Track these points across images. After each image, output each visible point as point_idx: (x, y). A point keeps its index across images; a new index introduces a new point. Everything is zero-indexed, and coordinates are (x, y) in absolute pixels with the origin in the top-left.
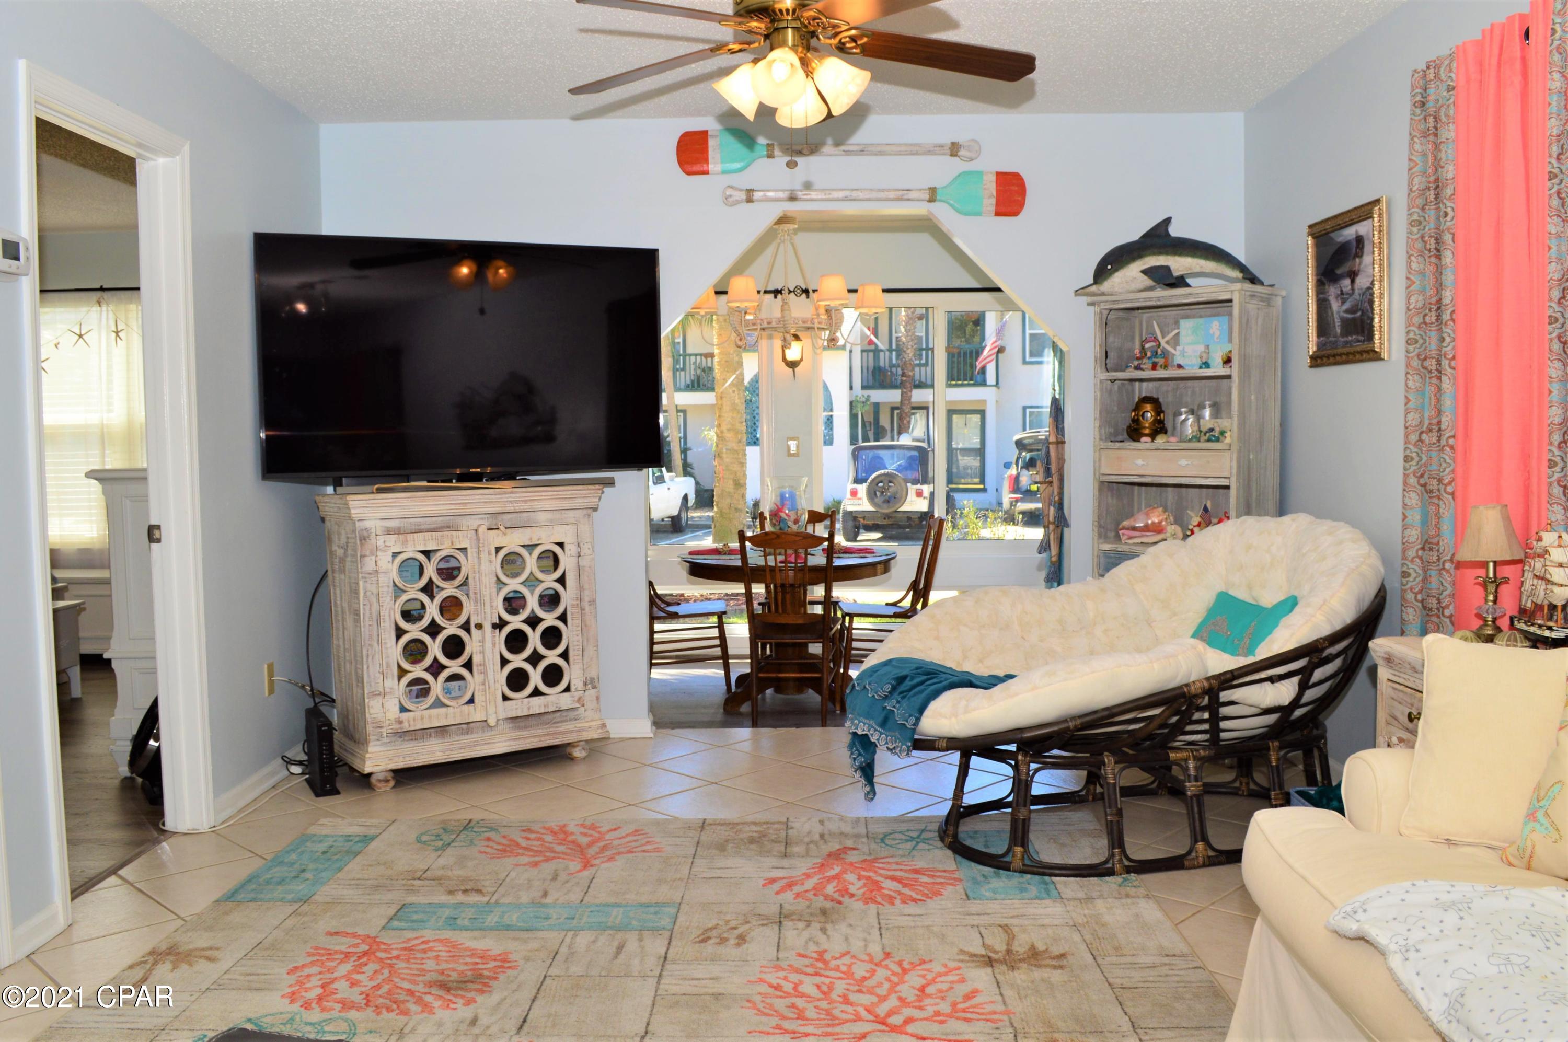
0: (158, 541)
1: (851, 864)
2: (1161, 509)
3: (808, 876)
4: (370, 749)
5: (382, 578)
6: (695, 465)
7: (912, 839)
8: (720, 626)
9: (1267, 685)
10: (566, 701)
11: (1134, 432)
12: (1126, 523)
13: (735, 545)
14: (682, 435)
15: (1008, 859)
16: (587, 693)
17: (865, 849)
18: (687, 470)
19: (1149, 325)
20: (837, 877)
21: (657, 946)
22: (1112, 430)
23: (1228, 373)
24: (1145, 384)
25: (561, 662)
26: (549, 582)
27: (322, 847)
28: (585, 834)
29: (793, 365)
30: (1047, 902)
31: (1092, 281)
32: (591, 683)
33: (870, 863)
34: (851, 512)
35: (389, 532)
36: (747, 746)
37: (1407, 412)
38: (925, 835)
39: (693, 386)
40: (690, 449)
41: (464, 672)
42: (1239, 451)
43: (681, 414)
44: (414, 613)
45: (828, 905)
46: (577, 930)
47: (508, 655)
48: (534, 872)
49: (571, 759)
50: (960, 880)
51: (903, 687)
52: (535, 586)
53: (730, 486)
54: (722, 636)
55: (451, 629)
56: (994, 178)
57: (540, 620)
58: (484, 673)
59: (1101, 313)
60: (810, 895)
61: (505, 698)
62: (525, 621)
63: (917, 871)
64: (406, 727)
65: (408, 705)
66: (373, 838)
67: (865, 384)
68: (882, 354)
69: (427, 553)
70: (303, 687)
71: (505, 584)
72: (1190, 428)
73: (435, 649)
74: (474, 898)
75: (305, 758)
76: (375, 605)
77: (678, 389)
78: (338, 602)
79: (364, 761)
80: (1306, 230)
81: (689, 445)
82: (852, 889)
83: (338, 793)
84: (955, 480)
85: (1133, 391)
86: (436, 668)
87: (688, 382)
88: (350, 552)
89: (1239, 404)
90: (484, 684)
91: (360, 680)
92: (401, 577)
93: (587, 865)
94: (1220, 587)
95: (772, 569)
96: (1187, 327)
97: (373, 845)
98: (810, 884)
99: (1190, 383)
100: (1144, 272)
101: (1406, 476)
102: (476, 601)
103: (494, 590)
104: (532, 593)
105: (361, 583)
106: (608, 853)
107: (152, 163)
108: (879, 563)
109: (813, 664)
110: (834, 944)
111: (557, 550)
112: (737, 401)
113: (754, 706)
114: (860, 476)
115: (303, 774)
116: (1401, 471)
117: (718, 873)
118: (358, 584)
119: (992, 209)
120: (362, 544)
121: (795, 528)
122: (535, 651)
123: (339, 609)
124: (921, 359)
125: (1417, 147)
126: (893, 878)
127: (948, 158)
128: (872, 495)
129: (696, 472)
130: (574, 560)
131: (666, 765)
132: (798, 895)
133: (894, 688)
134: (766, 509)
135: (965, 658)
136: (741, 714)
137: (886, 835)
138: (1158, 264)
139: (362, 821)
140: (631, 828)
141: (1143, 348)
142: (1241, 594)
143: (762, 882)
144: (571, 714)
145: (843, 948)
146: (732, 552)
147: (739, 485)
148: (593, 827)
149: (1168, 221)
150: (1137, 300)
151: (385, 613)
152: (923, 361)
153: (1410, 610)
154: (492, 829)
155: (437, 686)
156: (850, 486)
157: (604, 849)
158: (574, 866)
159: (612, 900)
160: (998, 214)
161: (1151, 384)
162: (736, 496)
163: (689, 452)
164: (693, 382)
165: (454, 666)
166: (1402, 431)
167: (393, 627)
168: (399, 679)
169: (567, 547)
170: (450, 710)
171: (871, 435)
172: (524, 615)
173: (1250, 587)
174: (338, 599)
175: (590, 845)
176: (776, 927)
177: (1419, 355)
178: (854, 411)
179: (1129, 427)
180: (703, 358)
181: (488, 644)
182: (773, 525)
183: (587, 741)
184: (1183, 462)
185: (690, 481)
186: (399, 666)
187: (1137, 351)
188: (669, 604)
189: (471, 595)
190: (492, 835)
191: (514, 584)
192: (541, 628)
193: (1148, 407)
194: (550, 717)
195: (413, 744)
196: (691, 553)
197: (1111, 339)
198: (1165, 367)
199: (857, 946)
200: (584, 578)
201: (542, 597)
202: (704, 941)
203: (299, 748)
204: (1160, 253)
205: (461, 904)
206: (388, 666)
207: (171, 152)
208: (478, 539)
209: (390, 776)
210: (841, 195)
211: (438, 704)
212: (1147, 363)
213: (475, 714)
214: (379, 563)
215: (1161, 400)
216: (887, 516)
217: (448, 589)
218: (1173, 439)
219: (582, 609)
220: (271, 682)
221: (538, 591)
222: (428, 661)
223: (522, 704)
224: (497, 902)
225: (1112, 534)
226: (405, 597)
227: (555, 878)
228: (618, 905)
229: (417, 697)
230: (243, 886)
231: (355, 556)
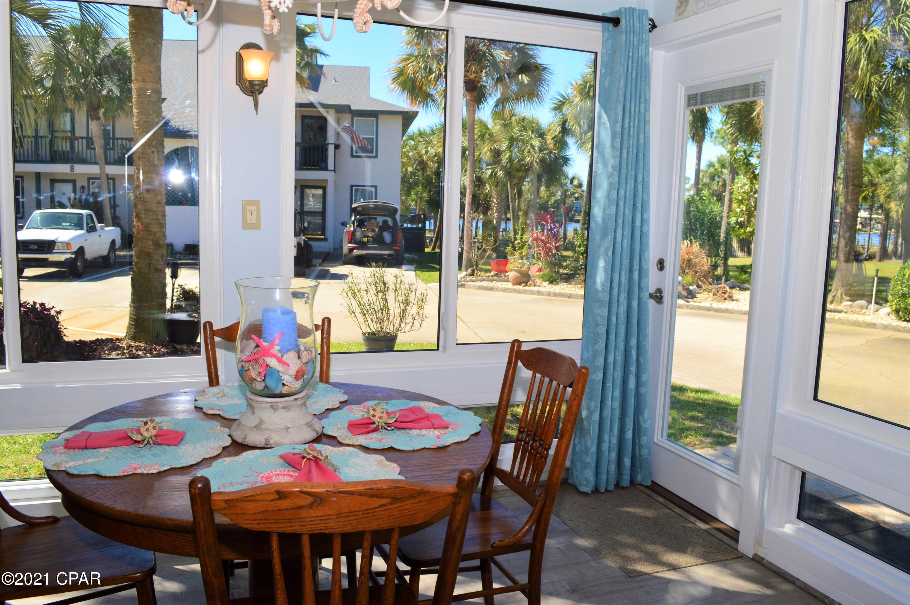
18: (116, 222)
40: (118, 206)
43: (111, 181)
87: (116, 158)
163: (117, 209)
180: (128, 142)
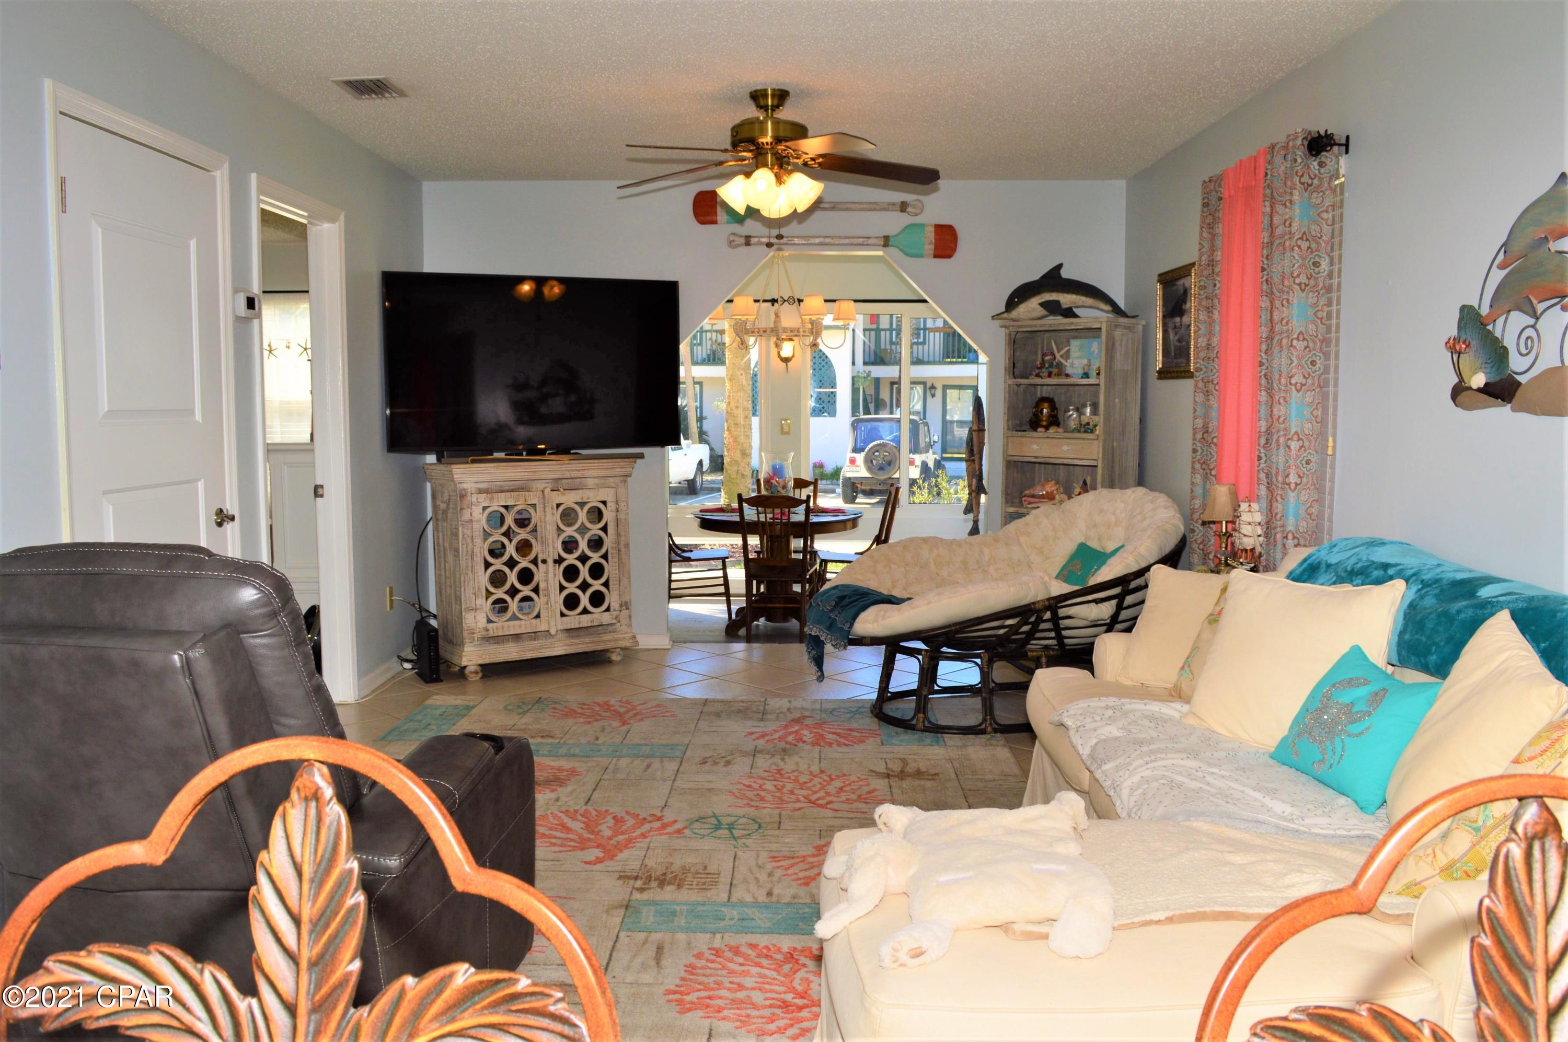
0: (322, 496)
1: (807, 725)
2: (1053, 482)
3: (776, 731)
4: (466, 649)
5: (475, 525)
6: (709, 433)
7: (852, 712)
8: (724, 568)
9: (1093, 605)
10: (607, 618)
11: (1035, 424)
12: (1027, 492)
13: (735, 505)
14: (698, 404)
15: (914, 722)
16: (623, 612)
17: (818, 717)
19: (1049, 344)
20: (796, 732)
21: (672, 766)
22: (1018, 422)
23: (1097, 382)
24: (1045, 387)
25: (603, 589)
26: (595, 530)
27: (439, 712)
28: (623, 707)
29: (786, 360)
30: (936, 747)
31: (1004, 310)
32: (625, 605)
33: (819, 725)
34: (850, 478)
35: (480, 491)
36: (741, 655)
37: (1195, 418)
38: (861, 710)
39: (709, 360)
41: (533, 595)
42: (1104, 441)
44: (497, 551)
45: (788, 746)
46: (619, 757)
47: (565, 584)
48: (588, 727)
49: (610, 662)
50: (879, 735)
51: (844, 603)
52: (585, 533)
53: (738, 455)
54: (725, 577)
55: (524, 563)
56: (933, 229)
57: (589, 558)
58: (548, 596)
59: (1010, 334)
60: (776, 741)
61: (562, 615)
62: (578, 559)
63: (851, 730)
64: (491, 633)
65: (493, 618)
66: (473, 707)
67: (867, 360)
68: (883, 333)
69: (506, 507)
70: (413, 605)
71: (563, 531)
72: (1073, 424)
73: (512, 578)
74: (550, 740)
75: (415, 658)
76: (470, 545)
77: (695, 363)
78: (441, 543)
79: (461, 657)
80: (1156, 278)
81: (704, 415)
82: (805, 738)
83: (441, 681)
84: (949, 450)
85: (1036, 392)
86: (513, 592)
88: (451, 506)
89: (1105, 406)
90: (547, 604)
91: (459, 600)
92: (488, 524)
93: (624, 723)
94: (1081, 539)
95: (763, 524)
96: (1075, 344)
97: (474, 711)
98: (776, 736)
99: (1077, 388)
100: (1042, 305)
101: (1193, 463)
102: (542, 543)
103: (556, 536)
104: (583, 538)
105: (460, 528)
106: (639, 717)
107: (318, 227)
108: (848, 520)
109: (795, 598)
110: (789, 765)
111: (601, 506)
112: (744, 383)
113: (749, 630)
114: (858, 446)
115: (413, 669)
116: (1190, 460)
117: (715, 729)
118: (457, 529)
119: (932, 252)
120: (461, 501)
121: (783, 493)
122: (584, 581)
123: (442, 548)
124: (918, 337)
125: (1205, 235)
126: (834, 733)
127: (899, 214)
128: (869, 461)
129: (710, 439)
130: (614, 514)
131: (679, 666)
132: (768, 741)
133: (837, 604)
134: (762, 477)
135: (894, 587)
136: (739, 637)
137: (834, 710)
138: (1051, 299)
139: (463, 697)
140: (655, 703)
141: (1043, 359)
142: (1094, 544)
143: (744, 734)
144: (611, 628)
145: (794, 768)
146: (733, 511)
147: (746, 454)
148: (628, 702)
149: (1060, 266)
150: (1035, 326)
151: (477, 550)
152: (921, 340)
153: (1195, 556)
154: (556, 703)
155: (513, 605)
156: (850, 455)
157: (635, 715)
158: (616, 724)
159: (643, 742)
160: (936, 256)
161: (1049, 388)
162: (742, 464)
164: (709, 356)
165: (526, 591)
166: (1191, 431)
167: (483, 561)
168: (487, 599)
169: (609, 504)
170: (523, 622)
171: (872, 407)
172: (577, 554)
173: (1100, 540)
174: (441, 540)
175: (626, 712)
176: (751, 758)
177: (1203, 379)
178: (856, 386)
179: (1031, 420)
181: (551, 575)
182: (767, 490)
183: (621, 648)
184: (1065, 448)
185: (705, 448)
186: (487, 590)
187: (1038, 363)
188: (684, 551)
189: (539, 537)
190: (557, 706)
191: (570, 531)
192: (589, 563)
193: (1046, 405)
194: (595, 629)
195: (496, 646)
196: (702, 511)
197: (1018, 353)
198: (1059, 375)
199: (803, 767)
200: (621, 528)
201: (589, 541)
202: (705, 763)
203: (409, 650)
204: (1053, 291)
205: (541, 743)
206: (479, 589)
207: (332, 220)
208: (544, 497)
209: (479, 669)
210: (817, 241)
211: (514, 618)
212: (1045, 372)
213: (542, 626)
214: (474, 514)
215: (1056, 399)
216: (883, 482)
217: (522, 534)
218: (1060, 430)
219: (619, 551)
220: (391, 601)
221: (587, 537)
222: (507, 586)
223: (575, 619)
224: (565, 742)
225: (1017, 500)
226: (491, 539)
227: (603, 729)
228: (645, 745)
229: (499, 612)
230: (389, 733)
231: (455, 508)
